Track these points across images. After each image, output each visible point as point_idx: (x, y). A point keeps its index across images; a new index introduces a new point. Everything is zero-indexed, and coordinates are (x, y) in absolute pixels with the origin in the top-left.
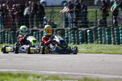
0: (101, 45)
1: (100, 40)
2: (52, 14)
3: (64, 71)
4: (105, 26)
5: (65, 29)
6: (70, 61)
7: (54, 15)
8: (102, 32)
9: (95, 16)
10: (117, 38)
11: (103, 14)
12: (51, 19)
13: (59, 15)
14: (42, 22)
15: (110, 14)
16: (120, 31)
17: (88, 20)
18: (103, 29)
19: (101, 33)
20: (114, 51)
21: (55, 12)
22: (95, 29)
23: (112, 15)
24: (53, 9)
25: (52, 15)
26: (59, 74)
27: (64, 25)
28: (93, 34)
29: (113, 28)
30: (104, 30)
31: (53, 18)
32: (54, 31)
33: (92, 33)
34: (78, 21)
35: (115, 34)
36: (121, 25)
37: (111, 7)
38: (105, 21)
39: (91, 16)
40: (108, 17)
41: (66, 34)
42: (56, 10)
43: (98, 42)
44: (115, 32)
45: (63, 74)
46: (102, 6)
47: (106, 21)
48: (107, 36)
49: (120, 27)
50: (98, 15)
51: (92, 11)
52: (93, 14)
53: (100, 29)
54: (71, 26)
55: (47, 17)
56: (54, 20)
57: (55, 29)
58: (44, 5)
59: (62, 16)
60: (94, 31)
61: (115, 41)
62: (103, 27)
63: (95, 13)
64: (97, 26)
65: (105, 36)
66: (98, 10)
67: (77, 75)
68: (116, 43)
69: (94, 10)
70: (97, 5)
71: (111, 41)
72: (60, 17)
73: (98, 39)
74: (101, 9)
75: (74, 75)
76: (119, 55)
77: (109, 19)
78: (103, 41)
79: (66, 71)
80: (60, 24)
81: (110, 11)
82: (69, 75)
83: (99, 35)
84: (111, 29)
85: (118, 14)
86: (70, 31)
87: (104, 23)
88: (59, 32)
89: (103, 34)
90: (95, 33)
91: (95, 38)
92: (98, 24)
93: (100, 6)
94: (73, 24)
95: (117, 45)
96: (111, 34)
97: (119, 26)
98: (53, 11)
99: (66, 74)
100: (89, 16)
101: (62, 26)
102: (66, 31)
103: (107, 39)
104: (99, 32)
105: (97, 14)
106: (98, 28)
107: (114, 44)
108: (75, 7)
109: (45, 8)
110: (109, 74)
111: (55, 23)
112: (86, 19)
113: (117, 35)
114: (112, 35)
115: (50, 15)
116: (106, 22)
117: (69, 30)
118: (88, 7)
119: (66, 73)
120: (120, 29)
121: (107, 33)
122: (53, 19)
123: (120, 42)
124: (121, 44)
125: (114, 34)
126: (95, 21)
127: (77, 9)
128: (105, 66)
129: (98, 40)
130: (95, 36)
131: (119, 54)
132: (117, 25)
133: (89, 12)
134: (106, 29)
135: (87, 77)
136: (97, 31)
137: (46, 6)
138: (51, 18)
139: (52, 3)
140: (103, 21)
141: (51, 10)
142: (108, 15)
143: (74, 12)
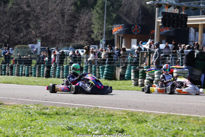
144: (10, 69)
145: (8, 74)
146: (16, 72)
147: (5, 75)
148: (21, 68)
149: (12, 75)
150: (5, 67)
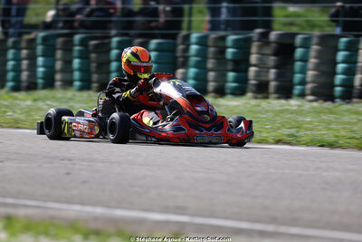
144: (272, 60)
145: (262, 90)
146: (310, 73)
147: (240, 92)
148: (341, 55)
149: (285, 92)
150: (244, 47)
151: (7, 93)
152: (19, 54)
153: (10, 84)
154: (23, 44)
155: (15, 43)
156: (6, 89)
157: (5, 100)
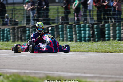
0: (63, 42)
1: (62, 38)
2: (13, 11)
3: (25, 70)
4: (67, 24)
5: (27, 26)
6: (31, 59)
7: (15, 12)
8: (63, 29)
9: (57, 13)
10: (79, 35)
11: (65, 11)
12: (12, 17)
13: (20, 12)
14: (3, 20)
15: (72, 11)
16: (82, 28)
17: (49, 17)
18: (64, 26)
19: (62, 31)
20: (75, 49)
21: (17, 10)
22: (57, 27)
23: (74, 12)
24: (14, 6)
25: (13, 13)
26: (20, 73)
27: (25, 23)
28: (54, 32)
29: (75, 26)
30: (66, 27)
31: (15, 15)
32: (16, 28)
33: (54, 30)
34: (40, 18)
35: (77, 32)
36: (83, 23)
37: (72, 4)
38: (66, 19)
39: (52, 13)
40: (70, 14)
41: (27, 32)
42: (18, 8)
43: (60, 40)
44: (77, 29)
45: (25, 73)
46: (64, 3)
47: (68, 18)
48: (69, 33)
49: (82, 25)
50: (60, 13)
51: (54, 9)
52: (55, 11)
53: (61, 26)
54: (33, 23)
55: (9, 14)
56: (16, 17)
57: (16, 27)
58: (5, 2)
59: (24, 13)
60: (55, 28)
61: (77, 38)
62: (65, 24)
63: (56, 10)
64: (59, 24)
65: (66, 34)
66: (60, 7)
67: (38, 73)
68: (78, 40)
69: (56, 7)
70: (58, 3)
71: (73, 38)
72: (22, 15)
73: (60, 36)
74: (62, 6)
75: (35, 73)
76: (81, 53)
77: (71, 17)
78: (65, 39)
79: (28, 70)
80: (21, 22)
81: (72, 8)
82: (31, 73)
83: (61, 33)
84: (73, 27)
85: (80, 11)
86: (32, 28)
87: (65, 20)
88: (20, 30)
89: (65, 32)
90: (56, 30)
91: (57, 35)
92: (59, 21)
93: (62, 3)
94: (34, 21)
95: (79, 43)
96: (72, 32)
97: (81, 23)
98: (14, 8)
99: (28, 73)
100: (50, 14)
101: (24, 24)
102: (27, 29)
103: (69, 36)
104: (60, 29)
105: (59, 11)
106: (60, 25)
107: (76, 41)
108: (37, 5)
109: (6, 5)
110: (71, 72)
111: (17, 21)
112: (47, 16)
113: (78, 32)
114: (74, 33)
115: (11, 12)
116: (68, 20)
117: (30, 28)
118: (50, 4)
119: (27, 71)
120: (82, 26)
121: (69, 30)
122: (14, 17)
123: (81, 39)
124: (83, 42)
125: (75, 31)
126: (57, 18)
127: (39, 6)
128: (67, 63)
129: (60, 38)
130: (57, 33)
131: (81, 51)
132: (79, 22)
133: (50, 9)
134: (68, 26)
135: (48, 75)
136: (59, 28)
137: (7, 4)
138: (12, 15)
139: (13, 1)
140: (65, 18)
141: (12, 7)
142: (70, 12)
143: (36, 9)
151: (117, 41)
152: (121, 28)
153: (117, 38)
154: (121, 25)
155: (118, 24)
156: (116, 40)
157: (116, 44)
